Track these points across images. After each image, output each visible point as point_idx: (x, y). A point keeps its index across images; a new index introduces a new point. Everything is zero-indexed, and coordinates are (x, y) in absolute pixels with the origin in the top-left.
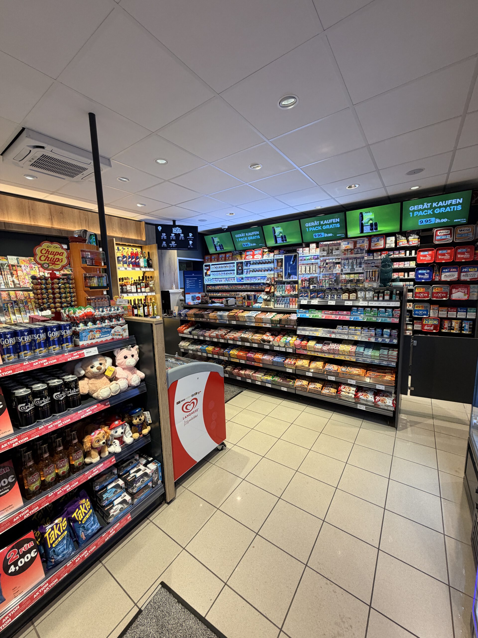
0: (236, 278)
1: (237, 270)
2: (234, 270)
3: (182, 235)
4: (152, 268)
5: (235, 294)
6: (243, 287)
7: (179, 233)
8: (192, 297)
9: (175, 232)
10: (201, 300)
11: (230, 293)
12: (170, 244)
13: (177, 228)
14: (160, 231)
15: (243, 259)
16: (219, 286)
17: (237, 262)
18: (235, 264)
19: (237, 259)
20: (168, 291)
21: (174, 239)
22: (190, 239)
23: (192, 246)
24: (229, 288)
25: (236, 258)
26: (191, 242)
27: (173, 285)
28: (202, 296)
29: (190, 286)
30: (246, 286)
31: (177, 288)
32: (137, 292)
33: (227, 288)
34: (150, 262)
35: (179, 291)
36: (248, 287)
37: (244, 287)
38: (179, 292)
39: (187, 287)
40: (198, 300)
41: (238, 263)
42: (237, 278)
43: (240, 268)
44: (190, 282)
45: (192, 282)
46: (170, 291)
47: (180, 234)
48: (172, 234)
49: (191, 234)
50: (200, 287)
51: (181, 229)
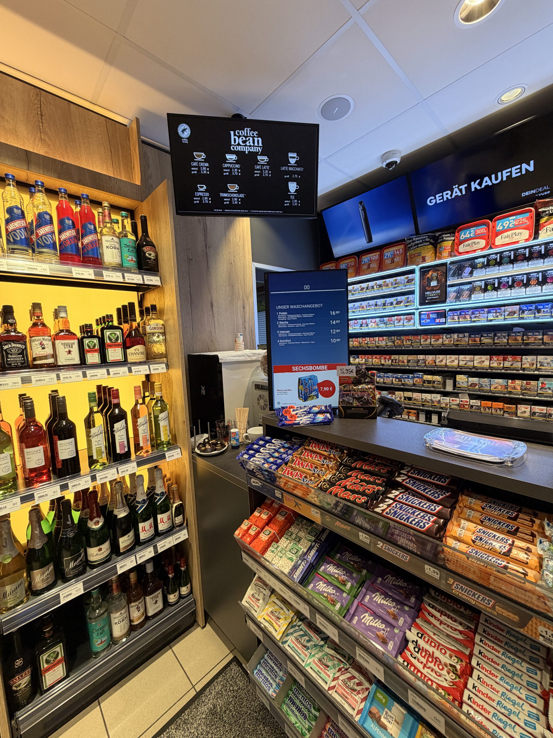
0: (417, 316)
1: (423, 289)
2: (412, 292)
3: (263, 159)
4: (156, 275)
5: (409, 361)
6: (440, 341)
7: (252, 150)
8: (301, 382)
9: (239, 148)
10: (341, 396)
11: (393, 357)
12: (222, 195)
13: (247, 131)
14: (186, 141)
15: (445, 254)
16: (360, 340)
17: (421, 268)
18: (417, 275)
19: (424, 260)
20: (216, 357)
21: (235, 172)
22: (291, 173)
23: (295, 203)
24: (390, 344)
25: (419, 254)
26: (293, 187)
27: (236, 336)
28: (343, 381)
29: (293, 339)
30: (456, 336)
31: (249, 346)
32: (83, 364)
33: (383, 343)
34: (149, 253)
35: (254, 354)
36: (465, 340)
37: (445, 340)
38: (254, 358)
39: (282, 343)
40: (328, 394)
41: (424, 271)
42: (420, 314)
43: (434, 283)
44: (291, 322)
45: (298, 321)
46: (223, 356)
47: (256, 154)
48: (228, 156)
49: (295, 155)
50: (334, 341)
51: (259, 136)
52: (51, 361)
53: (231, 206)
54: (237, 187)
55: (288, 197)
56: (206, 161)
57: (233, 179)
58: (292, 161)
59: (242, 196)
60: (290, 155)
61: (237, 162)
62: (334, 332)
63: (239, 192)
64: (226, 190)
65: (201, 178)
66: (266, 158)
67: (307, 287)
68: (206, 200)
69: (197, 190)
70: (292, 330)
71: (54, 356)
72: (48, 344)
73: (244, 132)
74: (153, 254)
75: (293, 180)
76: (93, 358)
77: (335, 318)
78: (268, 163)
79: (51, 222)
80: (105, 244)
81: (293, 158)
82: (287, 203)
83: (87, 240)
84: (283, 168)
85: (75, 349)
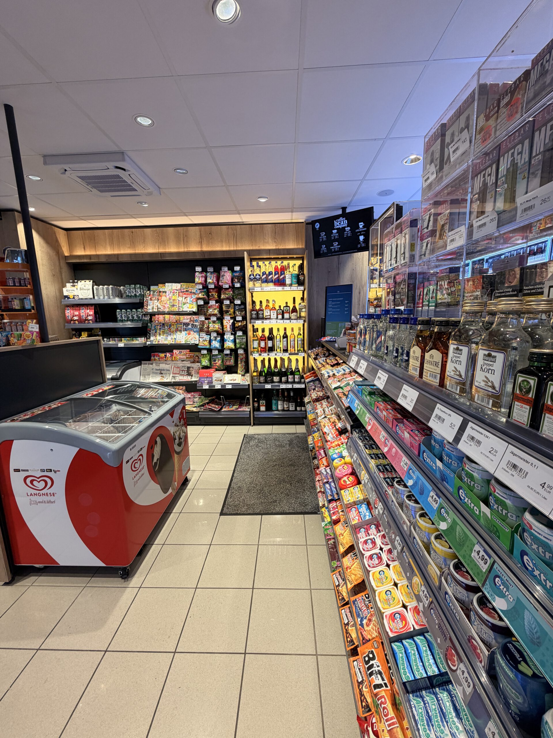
7: (343, 226)
9: (338, 227)
12: (331, 248)
13: (341, 218)
14: (318, 229)
21: (336, 237)
22: (361, 232)
23: (363, 245)
26: (361, 238)
29: (333, 312)
32: (277, 318)
39: (329, 313)
44: (333, 305)
45: (335, 305)
47: (345, 227)
48: (333, 231)
49: (362, 223)
50: (346, 313)
51: (346, 219)
52: (269, 317)
53: (335, 252)
54: (337, 243)
55: (360, 243)
56: (325, 235)
57: (335, 240)
58: (361, 226)
59: (339, 246)
60: (360, 224)
61: (337, 233)
62: (346, 309)
63: (338, 245)
64: (333, 246)
65: (323, 243)
66: (349, 228)
67: (338, 292)
68: (325, 251)
69: (322, 248)
70: (333, 308)
71: (270, 315)
72: (269, 312)
73: (340, 220)
74: (303, 278)
75: (361, 235)
76: (280, 317)
77: (346, 304)
78: (350, 230)
79: (272, 274)
80: (287, 277)
81: (361, 225)
82: (359, 246)
83: (281, 277)
84: (357, 231)
85: (275, 314)
